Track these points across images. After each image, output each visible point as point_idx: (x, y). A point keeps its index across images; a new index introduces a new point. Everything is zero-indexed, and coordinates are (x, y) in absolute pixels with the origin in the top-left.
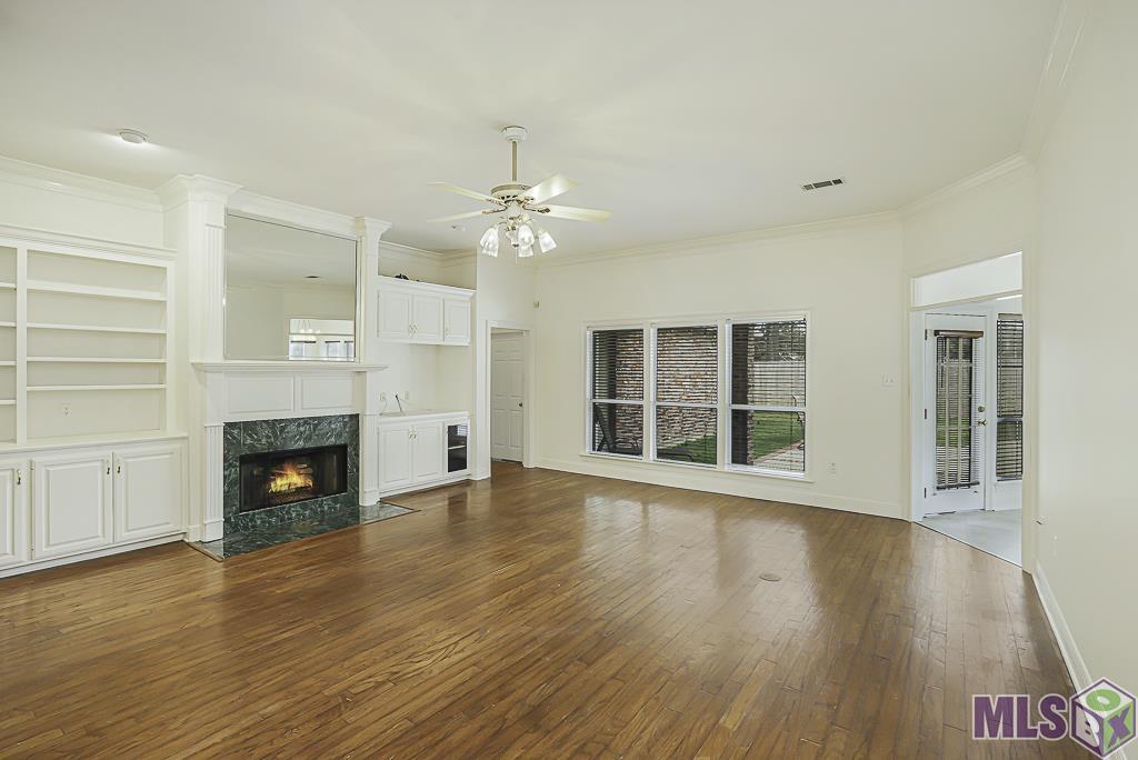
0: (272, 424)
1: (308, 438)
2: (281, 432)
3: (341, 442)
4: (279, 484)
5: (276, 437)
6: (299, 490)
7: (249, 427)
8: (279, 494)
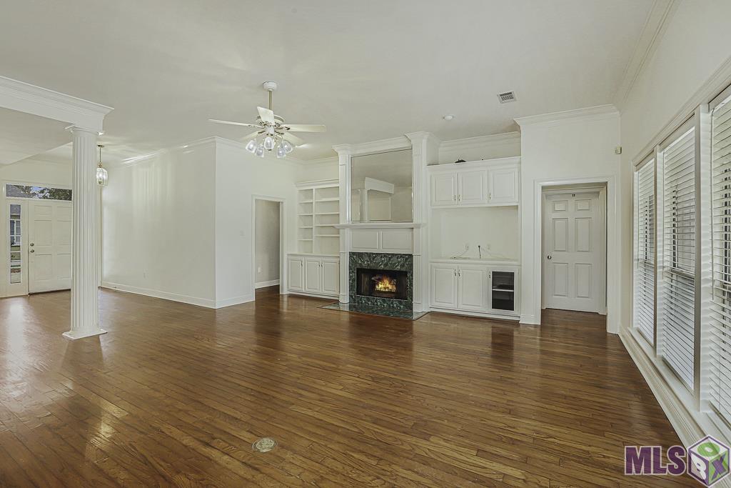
0: (369, 255)
1: (386, 265)
2: (373, 259)
3: (403, 269)
4: (380, 287)
5: (371, 262)
6: (390, 292)
7: (360, 255)
8: (379, 292)
